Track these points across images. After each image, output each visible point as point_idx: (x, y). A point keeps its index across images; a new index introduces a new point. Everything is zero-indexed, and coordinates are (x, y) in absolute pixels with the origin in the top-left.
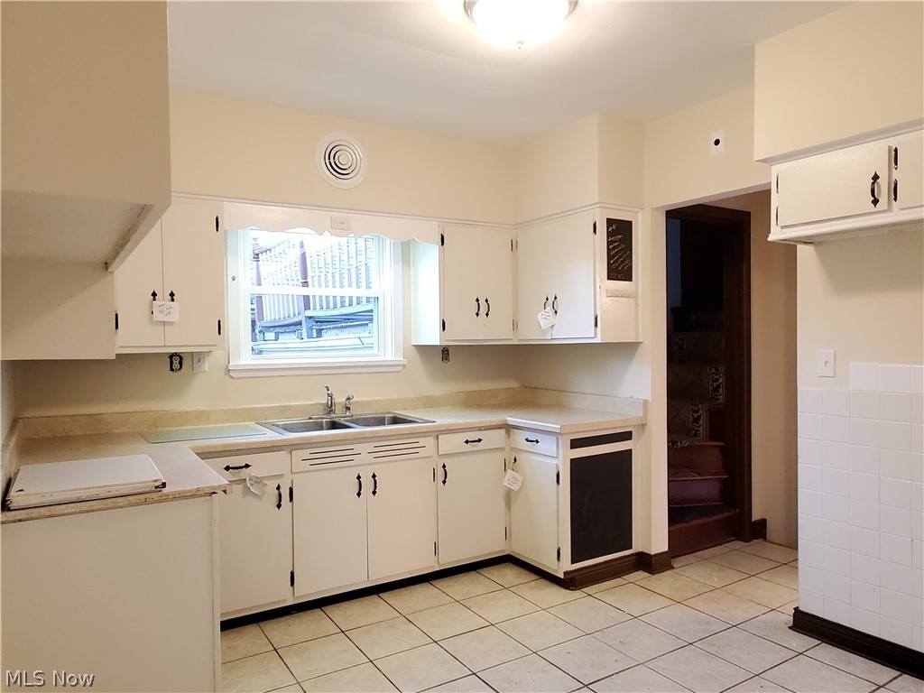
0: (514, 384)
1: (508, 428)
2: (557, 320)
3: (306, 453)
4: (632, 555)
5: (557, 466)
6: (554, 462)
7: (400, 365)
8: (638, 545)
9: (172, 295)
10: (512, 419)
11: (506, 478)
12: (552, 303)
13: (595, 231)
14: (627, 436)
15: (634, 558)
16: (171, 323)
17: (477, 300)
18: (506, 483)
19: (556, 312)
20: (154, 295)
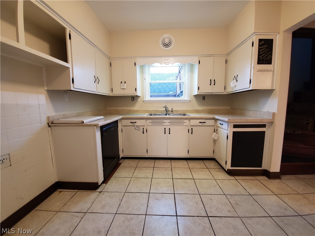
0: (228, 108)
1: (216, 120)
2: (237, 84)
3: (150, 121)
4: (261, 170)
5: (228, 133)
6: (227, 132)
7: (189, 101)
8: (264, 166)
9: (125, 82)
10: (217, 117)
11: (213, 135)
12: (236, 78)
13: (253, 46)
14: (264, 126)
15: (262, 171)
16: (125, 89)
17: (211, 80)
18: (213, 136)
19: (237, 81)
20: (121, 82)
